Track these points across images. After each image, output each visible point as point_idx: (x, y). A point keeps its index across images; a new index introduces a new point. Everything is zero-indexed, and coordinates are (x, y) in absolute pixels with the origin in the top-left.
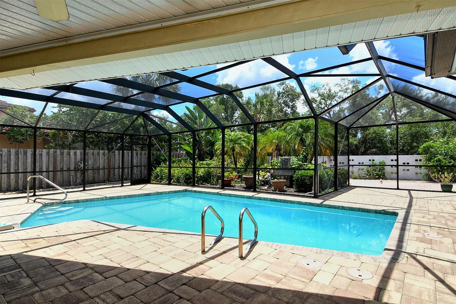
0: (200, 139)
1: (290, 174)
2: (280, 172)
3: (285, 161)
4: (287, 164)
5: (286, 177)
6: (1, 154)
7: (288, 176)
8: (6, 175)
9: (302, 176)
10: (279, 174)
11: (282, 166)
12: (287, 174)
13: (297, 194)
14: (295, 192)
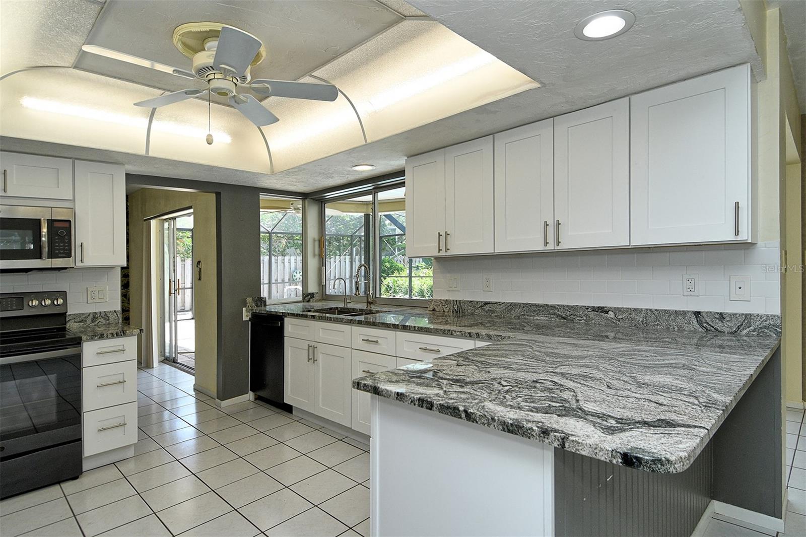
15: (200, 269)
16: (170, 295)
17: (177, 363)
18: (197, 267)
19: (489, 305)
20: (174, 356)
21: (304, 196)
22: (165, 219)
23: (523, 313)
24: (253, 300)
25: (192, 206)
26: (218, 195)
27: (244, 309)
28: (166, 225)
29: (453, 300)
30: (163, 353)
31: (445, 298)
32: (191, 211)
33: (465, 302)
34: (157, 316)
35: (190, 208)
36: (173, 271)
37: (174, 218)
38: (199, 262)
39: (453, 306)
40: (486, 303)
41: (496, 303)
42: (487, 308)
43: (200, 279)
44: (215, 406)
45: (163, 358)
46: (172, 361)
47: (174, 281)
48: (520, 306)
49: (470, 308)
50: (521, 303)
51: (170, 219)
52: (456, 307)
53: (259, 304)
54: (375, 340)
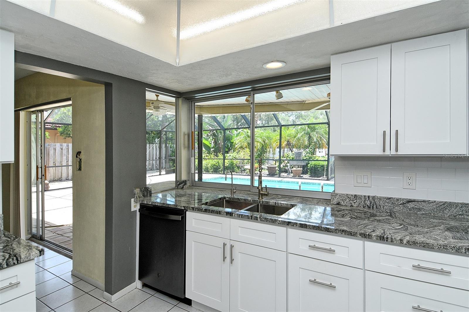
0: (218, 134)
1: (303, 163)
2: (295, 163)
3: (298, 154)
4: (300, 156)
5: (300, 166)
6: (62, 148)
7: (301, 165)
8: (65, 167)
9: (315, 165)
10: (294, 164)
11: (296, 158)
12: (300, 164)
13: (311, 178)
14: (309, 177)
15: (80, 160)
16: (37, 180)
17: (44, 240)
18: (77, 157)
19: (413, 202)
20: (41, 234)
21: (178, 95)
22: (32, 112)
23: (460, 213)
24: (141, 191)
25: (70, 98)
26: (108, 86)
27: (132, 199)
28: (33, 117)
29: (365, 196)
30: (29, 231)
31: (354, 193)
32: (70, 102)
33: (380, 199)
34: (25, 198)
35: (69, 99)
36: (40, 158)
37: (42, 111)
38: (79, 153)
39: (365, 201)
40: (410, 201)
41: (424, 201)
42: (411, 205)
43: (80, 169)
44: (104, 301)
45: (30, 236)
46: (39, 239)
47: (41, 167)
48: (456, 206)
49: (387, 204)
50: (458, 203)
51: (38, 111)
52: (368, 203)
53: (145, 194)
54: (328, 247)
